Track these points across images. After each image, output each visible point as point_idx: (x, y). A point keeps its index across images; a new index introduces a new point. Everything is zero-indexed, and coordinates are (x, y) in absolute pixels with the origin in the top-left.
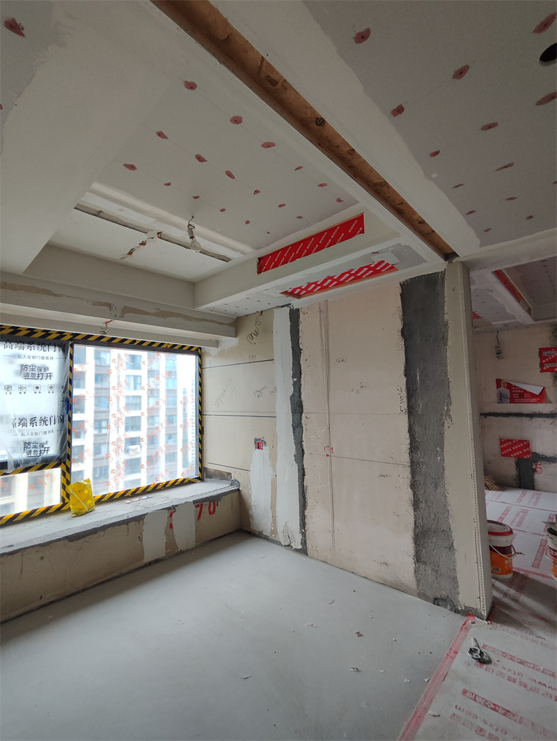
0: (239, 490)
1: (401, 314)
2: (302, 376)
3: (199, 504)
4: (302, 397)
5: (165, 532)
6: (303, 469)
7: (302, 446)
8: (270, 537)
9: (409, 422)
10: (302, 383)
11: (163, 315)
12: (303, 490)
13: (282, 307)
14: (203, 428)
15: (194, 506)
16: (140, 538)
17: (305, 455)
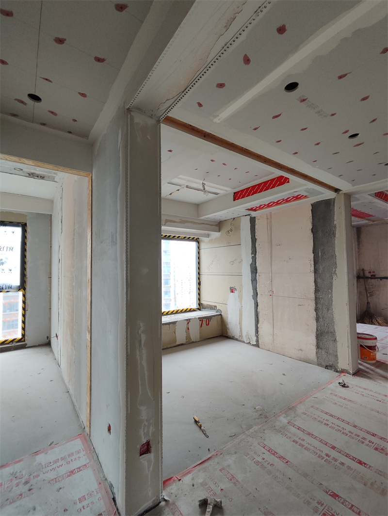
0: (221, 315)
1: (312, 220)
2: (257, 253)
4: (257, 264)
5: (186, 331)
6: (257, 303)
7: (256, 291)
8: (239, 339)
9: (315, 277)
10: (257, 257)
11: (183, 223)
12: (257, 314)
13: (246, 216)
14: (200, 282)
15: (199, 320)
16: (175, 332)
17: (258, 296)
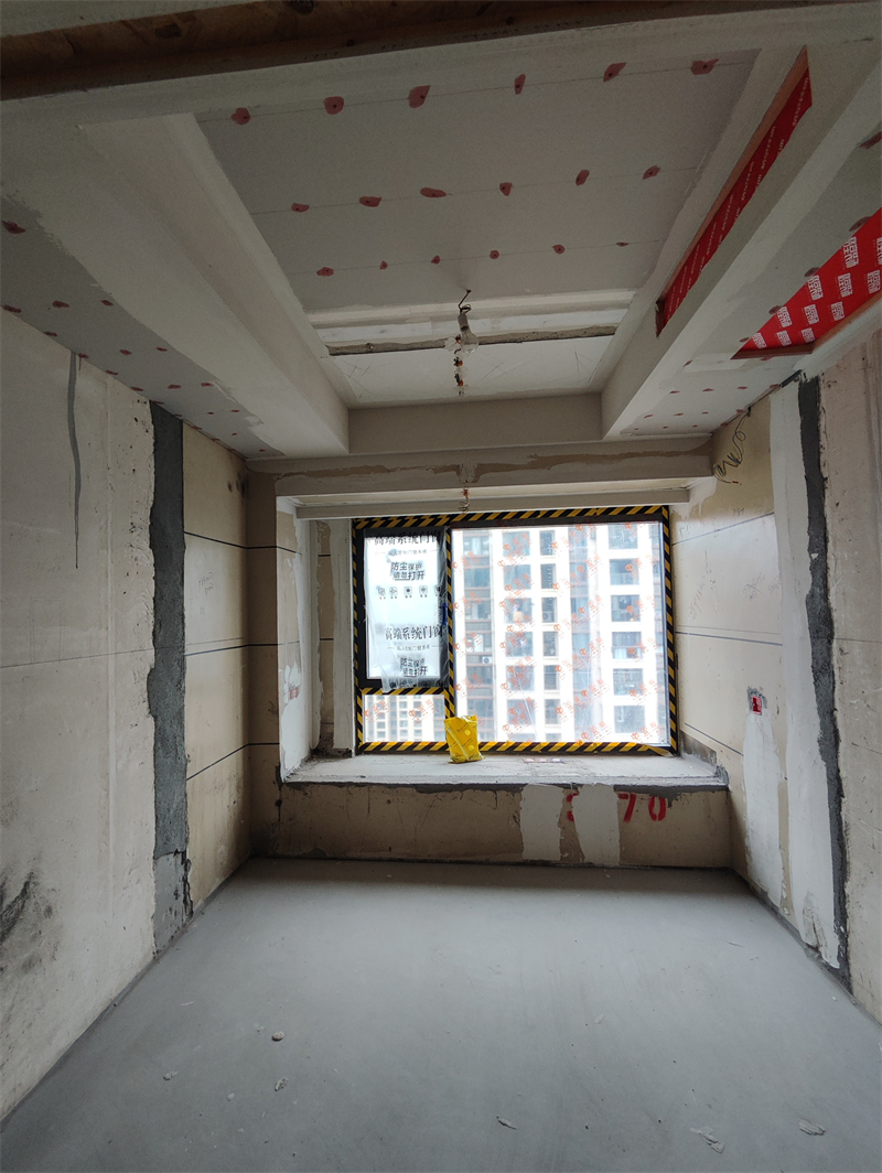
0: (726, 789)
2: (830, 545)
3: (628, 794)
4: (832, 598)
5: (560, 823)
6: (839, 779)
7: (833, 721)
8: (781, 911)
10: (831, 563)
11: (544, 465)
12: (840, 830)
13: (785, 384)
14: (676, 657)
15: (615, 796)
16: (516, 819)
17: (842, 746)
